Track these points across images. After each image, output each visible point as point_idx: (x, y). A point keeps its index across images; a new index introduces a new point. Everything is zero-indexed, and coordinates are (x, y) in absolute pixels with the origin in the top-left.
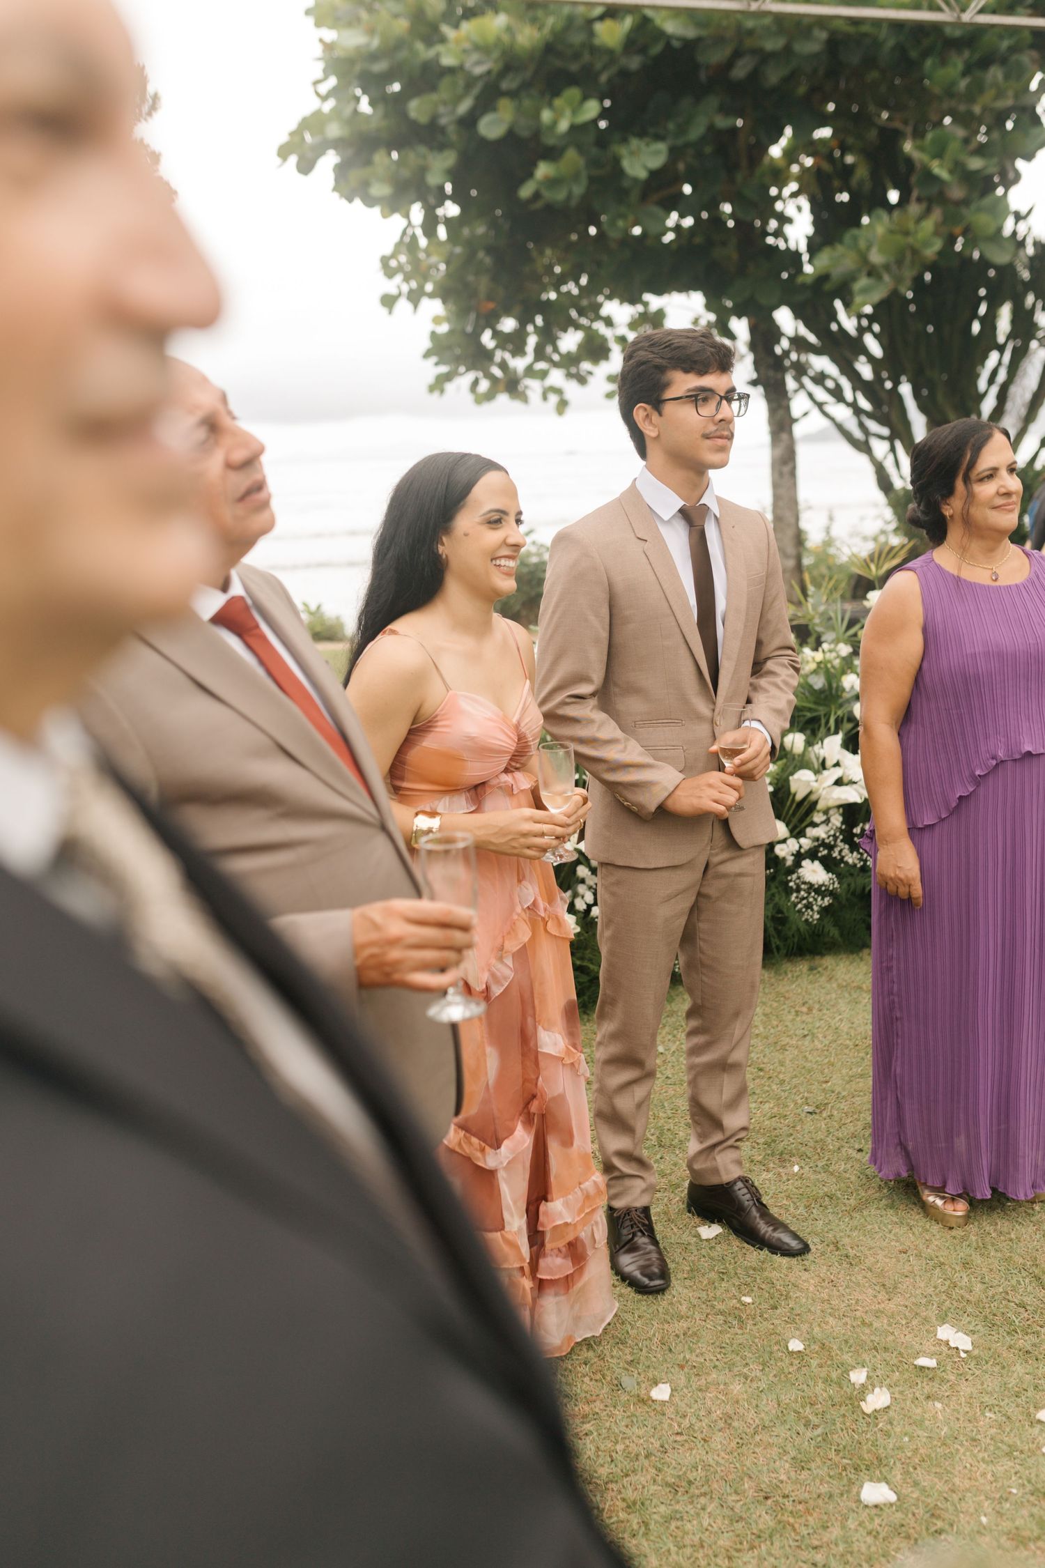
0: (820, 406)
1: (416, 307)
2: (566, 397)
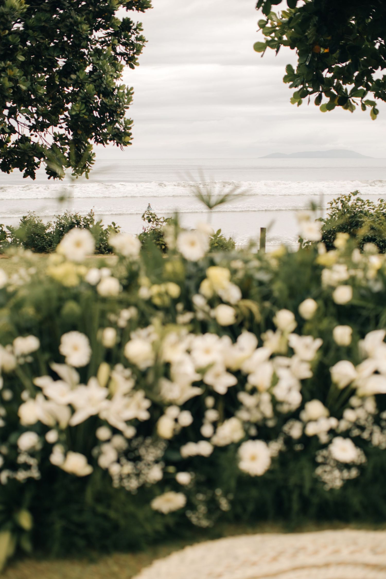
1: (277, 51)
2: (376, 107)
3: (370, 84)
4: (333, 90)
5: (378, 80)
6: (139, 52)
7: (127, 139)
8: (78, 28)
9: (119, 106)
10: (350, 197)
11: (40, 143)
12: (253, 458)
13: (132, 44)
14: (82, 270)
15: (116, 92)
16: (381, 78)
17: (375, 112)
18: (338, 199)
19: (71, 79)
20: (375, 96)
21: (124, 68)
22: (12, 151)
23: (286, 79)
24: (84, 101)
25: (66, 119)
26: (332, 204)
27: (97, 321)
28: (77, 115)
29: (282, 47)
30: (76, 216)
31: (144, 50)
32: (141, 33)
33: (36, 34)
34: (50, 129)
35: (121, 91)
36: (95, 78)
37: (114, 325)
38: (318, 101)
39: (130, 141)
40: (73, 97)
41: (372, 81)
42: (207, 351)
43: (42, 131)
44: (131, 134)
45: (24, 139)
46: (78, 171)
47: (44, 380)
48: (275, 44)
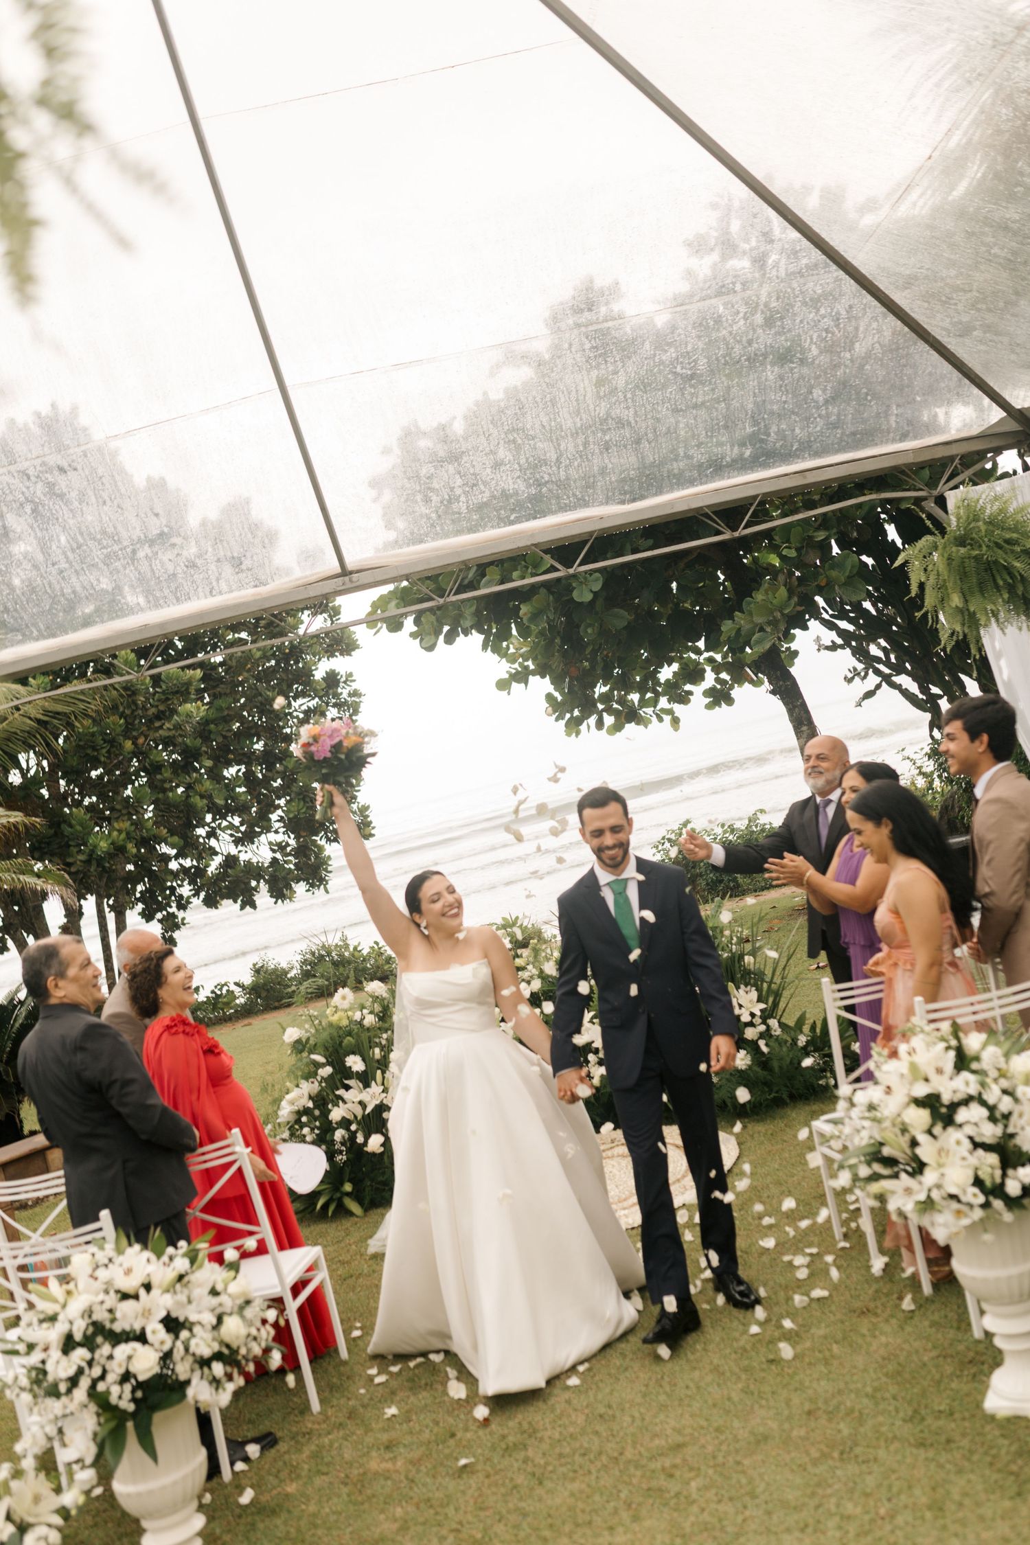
0: (887, 679)
1: (526, 684)
2: (675, 715)
3: (658, 689)
4: (615, 706)
5: (668, 681)
6: (356, 712)
7: (369, 830)
11: (254, 860)
13: (346, 703)
14: (350, 1013)
16: (670, 676)
17: (676, 721)
18: (663, 838)
19: (278, 772)
20: (669, 701)
22: (220, 877)
23: (549, 711)
24: (300, 796)
25: (281, 819)
26: (657, 847)
27: (366, 1045)
28: (295, 817)
29: (531, 677)
31: (363, 707)
32: (354, 686)
33: (220, 728)
34: (263, 838)
37: (377, 1045)
38: (600, 724)
39: (373, 832)
40: (284, 791)
41: (659, 684)
43: (253, 843)
44: (372, 822)
45: (230, 861)
46: (312, 886)
47: (341, 1092)
48: (521, 677)
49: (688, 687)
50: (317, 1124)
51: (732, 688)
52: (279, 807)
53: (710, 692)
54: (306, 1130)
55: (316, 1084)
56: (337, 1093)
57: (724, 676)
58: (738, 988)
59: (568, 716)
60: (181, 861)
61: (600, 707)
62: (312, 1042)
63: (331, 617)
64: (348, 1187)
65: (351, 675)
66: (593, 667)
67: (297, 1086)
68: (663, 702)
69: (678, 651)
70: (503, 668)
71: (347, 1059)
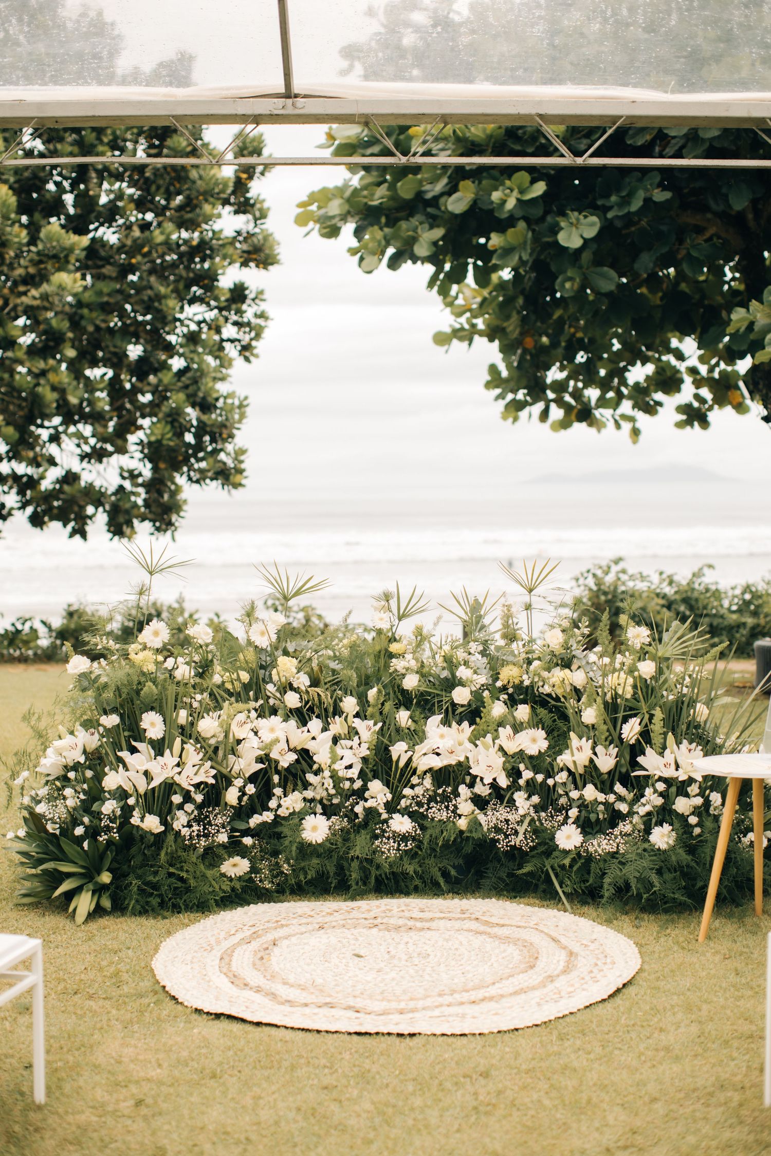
1: (470, 345)
2: (638, 425)
3: (624, 389)
4: (568, 398)
5: (637, 384)
6: (258, 336)
7: (237, 478)
8: (160, 304)
9: (225, 426)
10: (609, 567)
11: (97, 484)
12: (314, 829)
13: (249, 324)
14: (160, 658)
15: (220, 404)
17: (636, 433)
18: (588, 571)
19: (149, 384)
20: (633, 408)
21: (234, 363)
23: (488, 385)
24: (169, 419)
25: (141, 443)
26: (577, 579)
27: (172, 702)
28: (159, 442)
29: (476, 337)
30: (154, 604)
31: (266, 334)
32: (263, 306)
33: (94, 315)
34: (113, 460)
35: (229, 401)
36: (188, 382)
37: (187, 706)
38: (544, 415)
39: (244, 482)
40: (152, 409)
41: (626, 385)
42: (272, 730)
43: (101, 462)
44: (244, 470)
45: (70, 478)
46: (158, 529)
47: (125, 754)
48: (466, 335)
49: (659, 396)
50: (85, 786)
51: (711, 408)
52: (141, 427)
53: (686, 409)
54: (68, 792)
55: (97, 736)
56: (119, 754)
57: (705, 393)
58: (678, 743)
59: (510, 396)
60: (14, 464)
61: (551, 395)
62: (104, 679)
63: (256, 219)
64: (106, 878)
65: (262, 292)
66: (554, 344)
67: (72, 733)
68: (626, 407)
69: (658, 352)
70: (446, 320)
71: (144, 716)
